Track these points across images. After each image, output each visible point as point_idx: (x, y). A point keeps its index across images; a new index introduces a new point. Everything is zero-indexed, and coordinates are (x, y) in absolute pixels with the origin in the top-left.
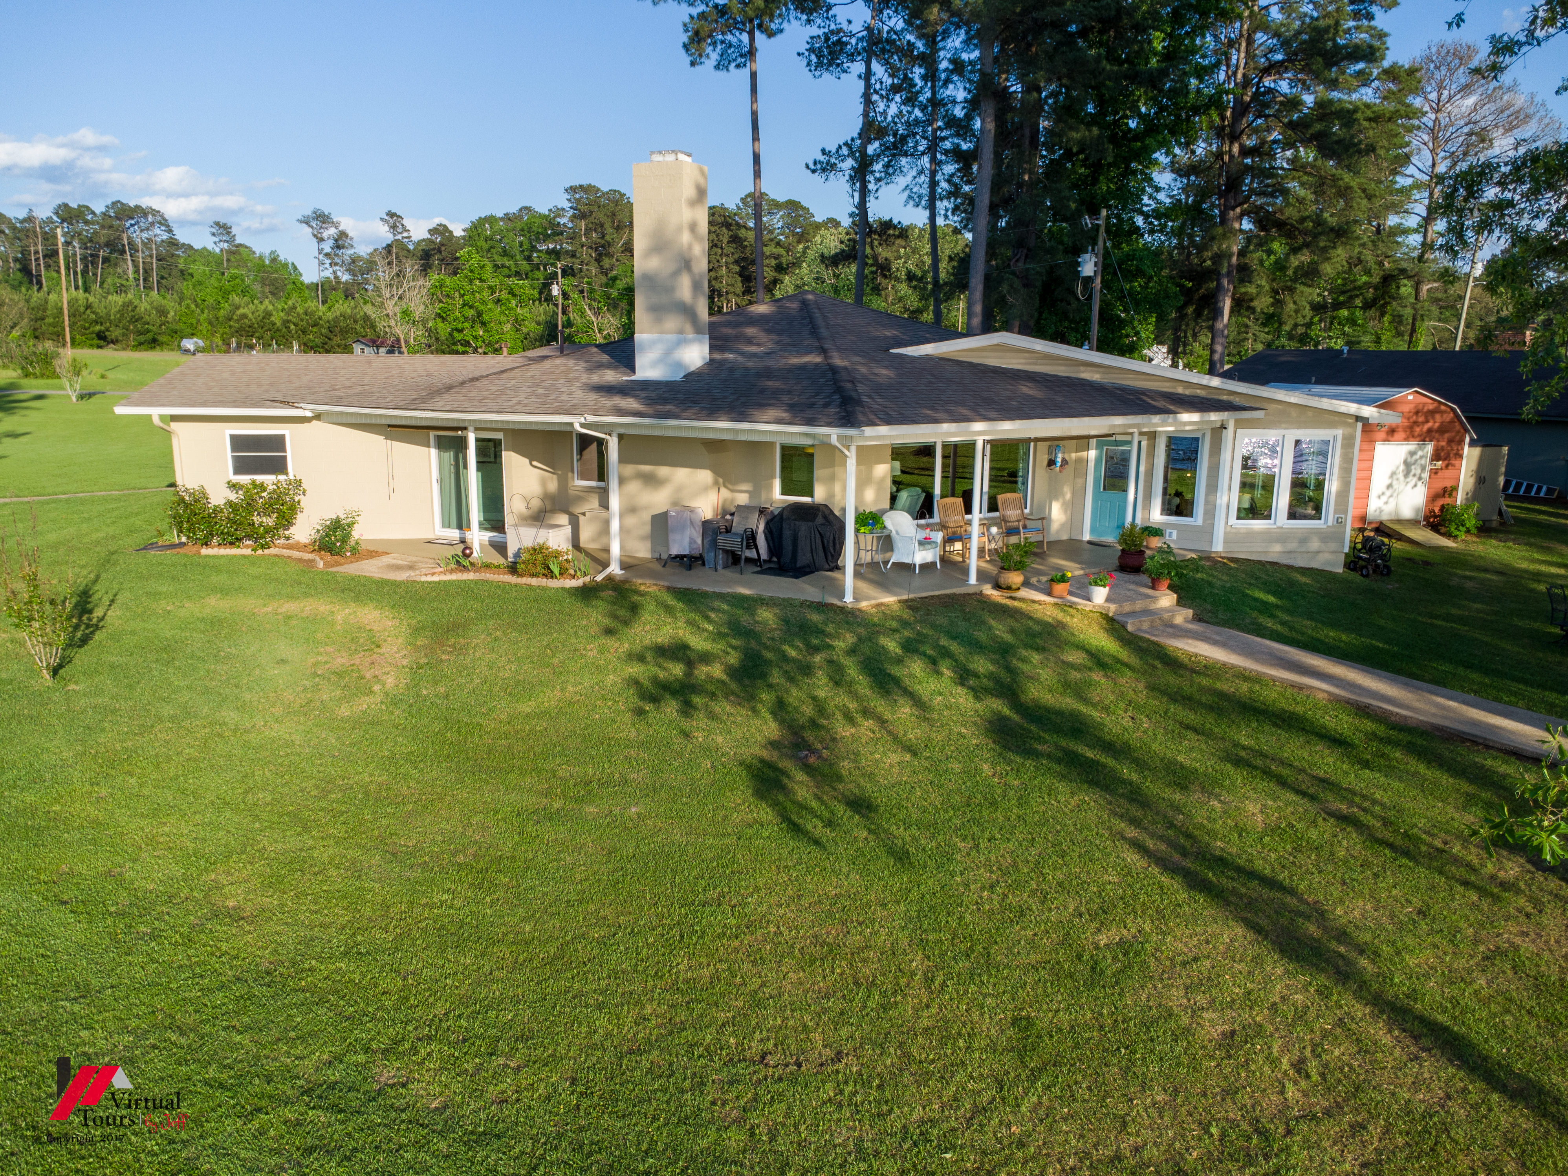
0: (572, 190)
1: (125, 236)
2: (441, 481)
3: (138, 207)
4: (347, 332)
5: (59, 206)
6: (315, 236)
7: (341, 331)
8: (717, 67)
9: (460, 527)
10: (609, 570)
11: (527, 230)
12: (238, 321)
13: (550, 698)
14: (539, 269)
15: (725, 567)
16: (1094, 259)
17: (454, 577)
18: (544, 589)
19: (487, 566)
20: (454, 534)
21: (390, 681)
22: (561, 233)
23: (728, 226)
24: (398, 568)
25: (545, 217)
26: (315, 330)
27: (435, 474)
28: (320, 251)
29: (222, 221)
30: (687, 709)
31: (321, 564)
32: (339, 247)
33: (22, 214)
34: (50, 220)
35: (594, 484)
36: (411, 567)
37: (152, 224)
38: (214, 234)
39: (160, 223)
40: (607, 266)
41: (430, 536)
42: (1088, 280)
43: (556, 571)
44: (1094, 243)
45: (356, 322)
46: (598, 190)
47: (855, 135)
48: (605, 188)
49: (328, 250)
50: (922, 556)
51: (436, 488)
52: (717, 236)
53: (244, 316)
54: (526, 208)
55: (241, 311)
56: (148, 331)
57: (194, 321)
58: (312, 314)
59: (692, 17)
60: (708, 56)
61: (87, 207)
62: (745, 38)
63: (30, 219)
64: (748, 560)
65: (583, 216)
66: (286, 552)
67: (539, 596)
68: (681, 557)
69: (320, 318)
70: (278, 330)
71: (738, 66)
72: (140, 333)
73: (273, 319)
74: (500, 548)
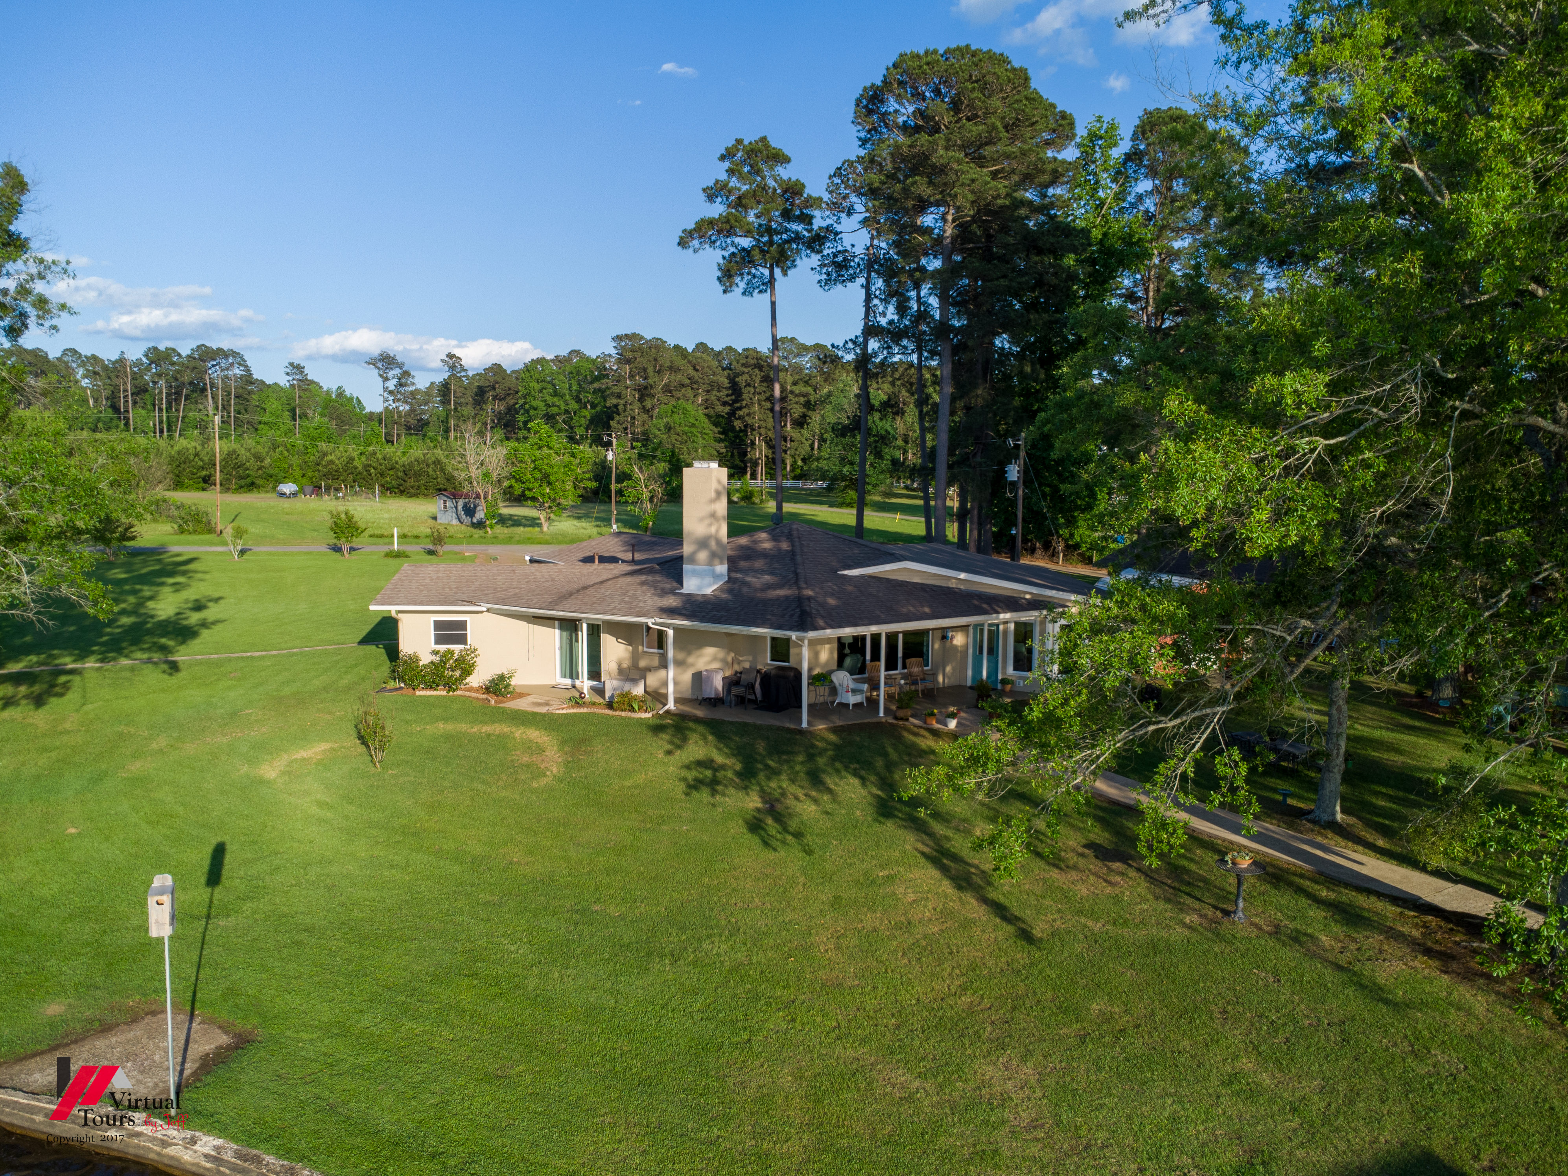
0: (618, 338)
1: (207, 378)
2: (561, 648)
3: (219, 349)
4: (420, 475)
5: (149, 349)
6: (381, 376)
7: (415, 474)
8: (744, 294)
9: (571, 677)
10: (666, 708)
11: (576, 372)
12: (325, 466)
13: (640, 778)
14: (586, 407)
15: (736, 705)
16: (1017, 468)
17: (575, 711)
18: (630, 718)
19: (593, 704)
20: (568, 682)
21: (555, 770)
22: (607, 376)
23: (760, 368)
24: (539, 704)
25: (594, 361)
26: (391, 472)
27: (558, 644)
28: (385, 389)
29: (296, 362)
30: (714, 793)
31: (493, 702)
32: (401, 385)
33: (114, 357)
34: (139, 363)
35: (656, 651)
36: (547, 704)
37: (232, 364)
38: (288, 374)
39: (240, 364)
40: (649, 406)
41: (553, 683)
42: (1013, 483)
43: (636, 708)
44: (1017, 457)
45: (428, 466)
46: (642, 338)
47: (859, 333)
48: (648, 337)
49: (392, 388)
50: (853, 699)
51: (558, 653)
52: (750, 376)
53: (332, 462)
54: (575, 351)
55: (329, 458)
56: (248, 476)
57: (286, 466)
58: (390, 459)
59: (724, 258)
60: (737, 285)
61: (174, 350)
62: (766, 272)
63: (121, 361)
64: (750, 701)
65: (628, 361)
66: (467, 694)
67: (628, 722)
68: (710, 699)
69: (397, 463)
70: (360, 473)
71: (760, 292)
72: (241, 478)
73: (355, 463)
74: (600, 692)
